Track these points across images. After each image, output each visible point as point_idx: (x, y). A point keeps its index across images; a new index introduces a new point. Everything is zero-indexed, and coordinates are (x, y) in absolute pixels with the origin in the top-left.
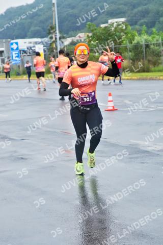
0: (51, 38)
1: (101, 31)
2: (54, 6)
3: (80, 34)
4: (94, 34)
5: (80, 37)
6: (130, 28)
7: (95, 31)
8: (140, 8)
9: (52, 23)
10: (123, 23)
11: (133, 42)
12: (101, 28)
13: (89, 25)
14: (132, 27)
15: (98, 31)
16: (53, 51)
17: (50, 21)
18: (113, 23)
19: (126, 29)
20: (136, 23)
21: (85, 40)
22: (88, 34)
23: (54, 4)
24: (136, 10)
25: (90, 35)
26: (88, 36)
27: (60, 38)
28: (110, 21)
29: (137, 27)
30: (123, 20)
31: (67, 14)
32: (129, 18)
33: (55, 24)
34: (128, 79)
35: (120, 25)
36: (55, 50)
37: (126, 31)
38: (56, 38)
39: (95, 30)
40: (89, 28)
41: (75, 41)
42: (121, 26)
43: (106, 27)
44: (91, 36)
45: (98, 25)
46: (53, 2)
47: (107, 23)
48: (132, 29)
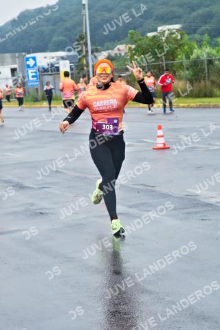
0: (80, 52)
1: (147, 42)
2: (84, 8)
3: (118, 46)
4: (138, 46)
5: (119, 50)
6: (186, 37)
7: (139, 42)
8: (200, 11)
9: (82, 31)
10: (178, 30)
11: (191, 57)
12: (148, 37)
13: (131, 34)
14: (190, 36)
15: (144, 42)
16: (83, 69)
17: (79, 29)
18: (164, 31)
19: (181, 39)
20: (195, 31)
21: (125, 54)
22: (130, 45)
23: (84, 5)
24: (194, 14)
25: (133, 47)
26: (130, 48)
27: (92, 52)
28: (160, 29)
29: (197, 36)
30: (177, 26)
31: (102, 19)
32: (186, 24)
33: (86, 33)
34: (184, 107)
35: (174, 33)
36: (85, 68)
37: (181, 42)
38: (87, 52)
39: (140, 40)
40: (132, 37)
41: (113, 55)
42: (174, 36)
43: (154, 37)
44: (134, 49)
45: (144, 34)
46: (83, 3)
47: (156, 31)
48: (190, 39)
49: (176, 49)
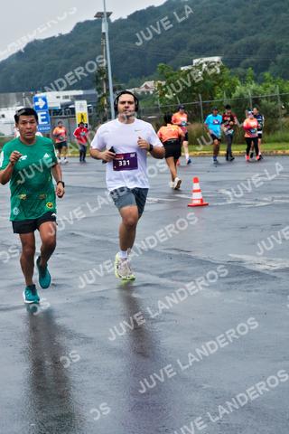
0: (99, 90)
2: (104, 38)
3: (146, 83)
4: (170, 82)
5: (146, 87)
6: (227, 71)
7: (171, 78)
8: (243, 40)
11: (234, 95)
12: (181, 72)
13: (161, 67)
14: (232, 70)
15: (177, 78)
16: (103, 111)
18: (201, 65)
19: (221, 73)
20: (237, 64)
21: (154, 92)
22: (159, 82)
23: (104, 34)
24: (237, 43)
25: (163, 83)
26: (160, 85)
27: (114, 90)
28: (195, 61)
29: (240, 70)
30: (216, 59)
31: (126, 51)
32: (227, 56)
33: (107, 67)
36: (106, 109)
37: (221, 78)
38: (108, 90)
39: (172, 75)
40: (162, 72)
41: (139, 93)
43: (188, 71)
44: (165, 86)
45: (176, 68)
46: (103, 31)
47: (192, 64)
48: (231, 74)
49: (215, 85)
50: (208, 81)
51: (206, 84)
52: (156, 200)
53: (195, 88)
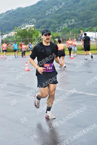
1: (22, 31)
3: (11, 33)
4: (18, 33)
5: (11, 34)
6: (36, 29)
7: (19, 31)
8: (41, 20)
10: (33, 27)
11: (38, 37)
12: (22, 29)
13: (16, 28)
18: (28, 27)
19: (34, 30)
20: (39, 27)
21: (14, 35)
24: (39, 21)
25: (16, 33)
26: (15, 33)
27: (1, 35)
29: (40, 29)
30: (33, 26)
32: (36, 25)
35: (31, 28)
41: (9, 36)
42: (32, 29)
43: (24, 29)
47: (25, 27)
48: (37, 30)
49: (32, 34)
50: (30, 32)
51: (30, 33)
52: (14, 69)
53: (26, 34)
